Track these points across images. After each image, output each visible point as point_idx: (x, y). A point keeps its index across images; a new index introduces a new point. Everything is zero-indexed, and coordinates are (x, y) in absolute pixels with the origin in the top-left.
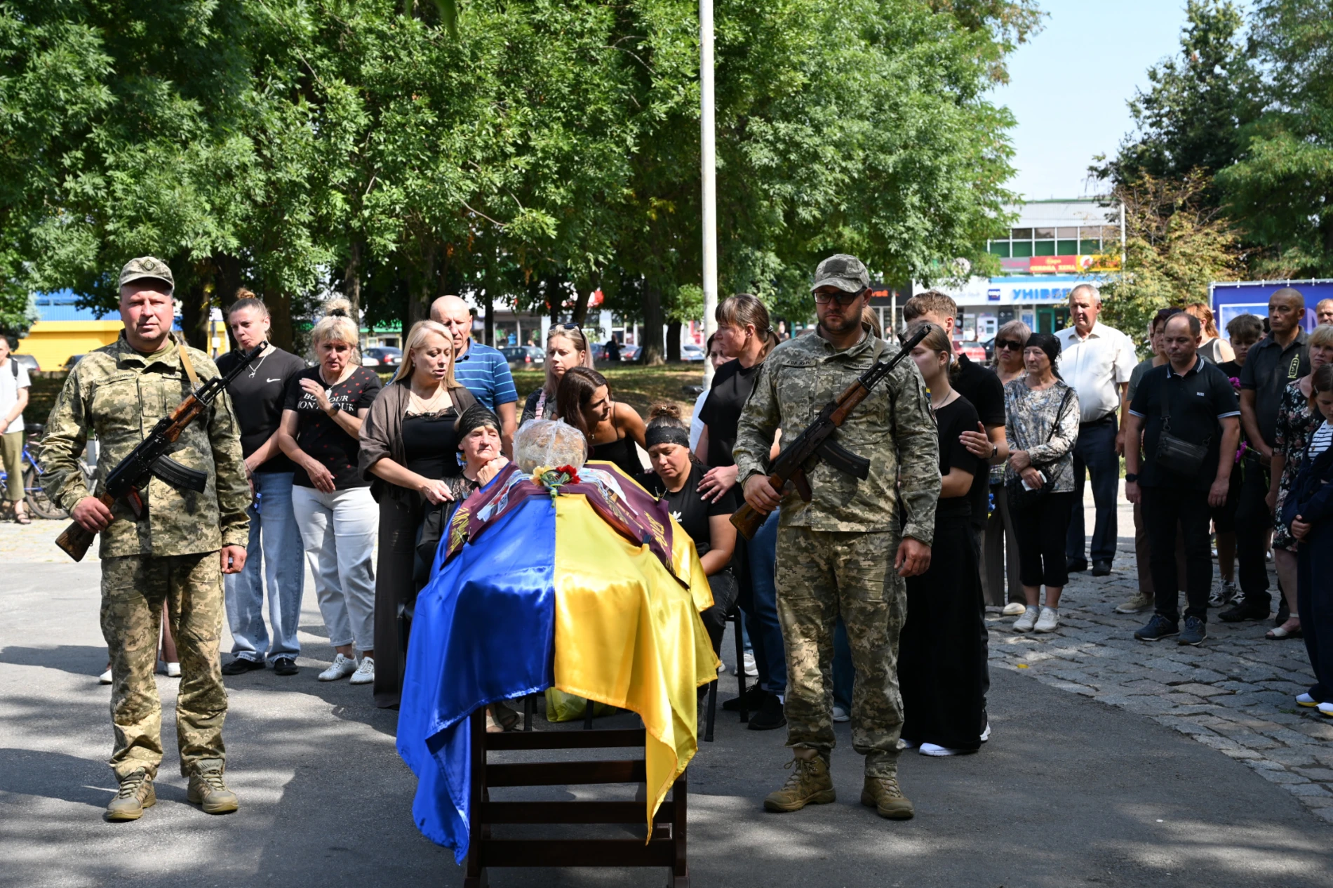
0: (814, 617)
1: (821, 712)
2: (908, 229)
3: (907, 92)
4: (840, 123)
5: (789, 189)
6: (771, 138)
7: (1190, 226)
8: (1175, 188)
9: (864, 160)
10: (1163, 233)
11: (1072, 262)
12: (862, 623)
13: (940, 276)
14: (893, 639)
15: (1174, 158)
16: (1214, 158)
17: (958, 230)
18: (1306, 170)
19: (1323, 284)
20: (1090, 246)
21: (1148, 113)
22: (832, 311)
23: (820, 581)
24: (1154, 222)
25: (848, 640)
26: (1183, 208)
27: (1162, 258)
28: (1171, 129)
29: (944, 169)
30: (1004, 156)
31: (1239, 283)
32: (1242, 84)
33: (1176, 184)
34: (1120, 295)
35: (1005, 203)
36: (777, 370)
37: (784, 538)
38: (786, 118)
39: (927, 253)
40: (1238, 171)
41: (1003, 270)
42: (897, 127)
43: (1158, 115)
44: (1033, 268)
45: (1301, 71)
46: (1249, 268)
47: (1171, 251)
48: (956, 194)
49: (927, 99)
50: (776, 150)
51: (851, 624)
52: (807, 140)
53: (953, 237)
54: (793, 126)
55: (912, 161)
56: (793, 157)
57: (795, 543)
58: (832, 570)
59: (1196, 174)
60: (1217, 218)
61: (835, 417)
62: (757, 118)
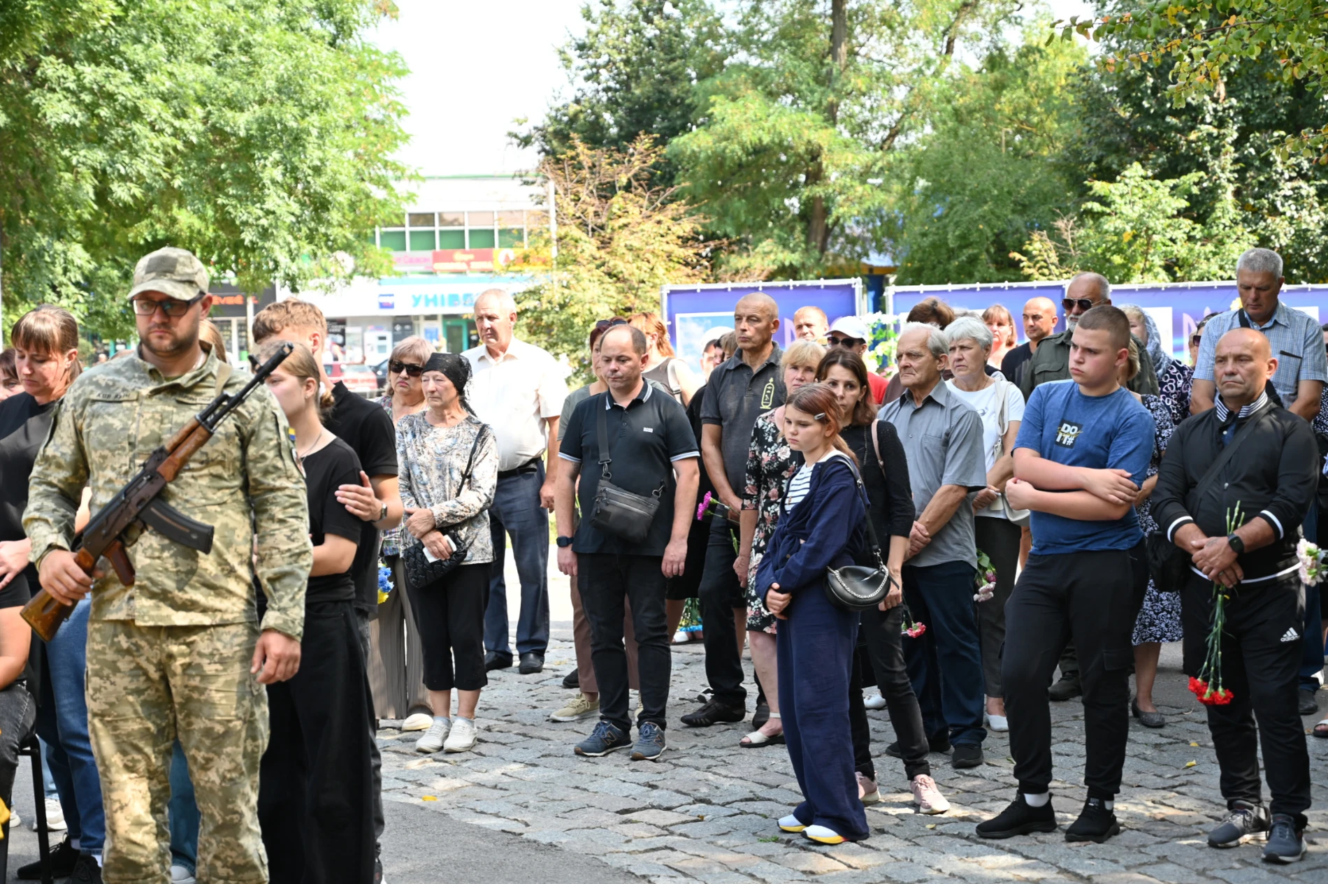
0: (141, 744)
1: (153, 874)
2: (268, 213)
3: (263, 29)
4: (169, 67)
5: (98, 156)
6: (73, 86)
7: (637, 210)
8: (618, 162)
9: (205, 120)
10: (603, 220)
11: (488, 258)
12: (209, 749)
13: (313, 276)
14: (251, 769)
15: (617, 123)
16: (666, 123)
17: (334, 216)
18: (781, 141)
19: (803, 287)
20: (512, 236)
21: (582, 63)
22: (159, 326)
23: (150, 694)
24: (591, 203)
25: (191, 773)
26: (628, 188)
27: (602, 253)
28: (612, 84)
29: (315, 132)
30: (394, 116)
31: (699, 285)
32: (700, 28)
33: (617, 156)
34: (550, 302)
35: (398, 179)
36: (84, 407)
37: (98, 637)
38: (94, 58)
39: (294, 245)
40: (696, 141)
41: (397, 268)
42: (250, 74)
43: (594, 66)
44: (438, 266)
45: (772, 14)
46: (713, 267)
47: (614, 244)
48: (330, 167)
49: (290, 38)
50: (79, 102)
51: (193, 752)
52: (123, 90)
53: (329, 224)
54: (104, 69)
55: (271, 120)
56: (104, 112)
57: (113, 644)
58: (165, 679)
59: (643, 143)
60: (672, 201)
61: (166, 468)
62: (52, 58)
